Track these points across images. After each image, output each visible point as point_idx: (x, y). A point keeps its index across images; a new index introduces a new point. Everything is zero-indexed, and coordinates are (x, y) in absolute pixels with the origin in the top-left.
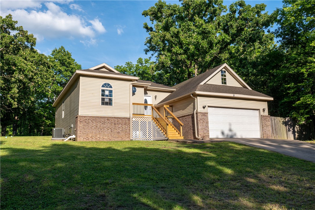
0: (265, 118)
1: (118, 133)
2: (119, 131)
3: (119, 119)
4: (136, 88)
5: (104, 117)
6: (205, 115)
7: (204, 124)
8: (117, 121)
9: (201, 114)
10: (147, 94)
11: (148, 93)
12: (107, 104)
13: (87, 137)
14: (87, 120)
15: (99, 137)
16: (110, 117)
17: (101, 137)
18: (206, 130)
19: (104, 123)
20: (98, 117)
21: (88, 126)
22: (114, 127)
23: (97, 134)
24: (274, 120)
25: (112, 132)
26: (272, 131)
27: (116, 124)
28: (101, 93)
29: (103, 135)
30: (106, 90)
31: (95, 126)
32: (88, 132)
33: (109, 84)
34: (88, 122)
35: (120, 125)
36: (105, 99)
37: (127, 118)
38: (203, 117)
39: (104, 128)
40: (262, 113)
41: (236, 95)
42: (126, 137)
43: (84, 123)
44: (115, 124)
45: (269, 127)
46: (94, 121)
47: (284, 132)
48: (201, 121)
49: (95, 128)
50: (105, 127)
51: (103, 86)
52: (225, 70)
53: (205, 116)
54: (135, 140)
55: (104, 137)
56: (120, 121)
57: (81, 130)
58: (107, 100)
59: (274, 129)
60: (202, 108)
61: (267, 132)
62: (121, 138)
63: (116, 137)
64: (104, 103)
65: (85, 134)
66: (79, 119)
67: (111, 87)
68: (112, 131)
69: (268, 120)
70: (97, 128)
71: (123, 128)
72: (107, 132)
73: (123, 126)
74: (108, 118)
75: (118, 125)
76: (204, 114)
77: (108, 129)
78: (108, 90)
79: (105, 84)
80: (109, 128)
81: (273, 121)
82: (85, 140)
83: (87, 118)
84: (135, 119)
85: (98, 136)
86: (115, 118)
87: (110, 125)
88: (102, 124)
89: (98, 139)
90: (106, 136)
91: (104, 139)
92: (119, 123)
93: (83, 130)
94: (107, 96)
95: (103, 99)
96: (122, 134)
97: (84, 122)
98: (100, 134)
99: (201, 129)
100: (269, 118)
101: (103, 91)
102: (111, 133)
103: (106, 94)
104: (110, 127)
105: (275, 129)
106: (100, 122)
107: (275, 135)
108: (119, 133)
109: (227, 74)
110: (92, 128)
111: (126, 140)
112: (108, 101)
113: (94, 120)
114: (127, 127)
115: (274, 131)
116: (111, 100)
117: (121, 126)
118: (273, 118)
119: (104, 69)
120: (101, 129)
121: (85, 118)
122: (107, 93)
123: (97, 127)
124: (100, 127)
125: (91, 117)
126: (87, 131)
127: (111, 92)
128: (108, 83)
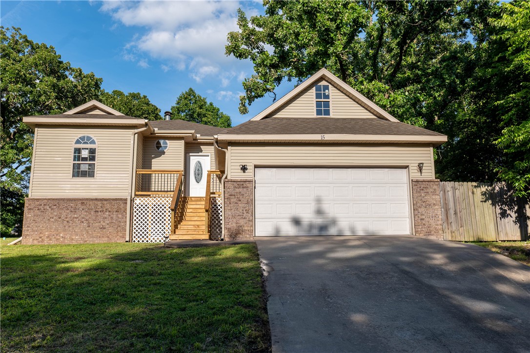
0: (422, 186)
1: (101, 228)
2: (104, 224)
3: (105, 203)
4: (167, 141)
5: (75, 200)
6: (245, 185)
7: (240, 205)
8: (100, 205)
9: (235, 183)
10: (201, 151)
11: (203, 149)
12: (84, 174)
13: (41, 238)
14: (43, 205)
15: (62, 237)
16: (87, 199)
17: (68, 236)
18: (245, 218)
19: (75, 210)
20: (63, 200)
21: (42, 216)
22: (94, 218)
23: (59, 231)
24: (454, 189)
25: (89, 226)
26: (444, 217)
27: (98, 211)
28: (72, 155)
29: (72, 232)
30: (83, 149)
31: (56, 216)
32: (43, 227)
33: (89, 138)
34: (44, 209)
35: (107, 213)
36: (82, 165)
37: (121, 199)
38: (237, 190)
39: (75, 220)
40: (415, 175)
41: (329, 137)
42: (118, 237)
43: (36, 211)
44: (96, 211)
45: (437, 207)
46: (55, 207)
47: (487, 218)
48: (232, 200)
49: (56, 220)
50: (76, 218)
51: (78, 142)
52: (327, 84)
53: (243, 187)
54: (139, 241)
55: (73, 237)
56: (108, 206)
57: (30, 224)
58: (84, 167)
59: (452, 212)
60: (240, 171)
61: (427, 219)
62: (108, 237)
63: (97, 237)
64: (78, 173)
65: (36, 231)
66: (27, 205)
67: (93, 142)
68: (91, 224)
69: (431, 190)
70: (60, 220)
71: (112, 218)
72: (80, 228)
73: (112, 216)
74: (83, 201)
75: (102, 213)
76: (242, 183)
77: (83, 222)
78: (87, 149)
79: (83, 138)
80: (83, 219)
81: (450, 194)
82: (36, 242)
83: (42, 203)
84: (140, 201)
85: (61, 235)
86: (96, 199)
87: (85, 213)
88: (71, 212)
89: (62, 239)
90: (77, 235)
91: (73, 239)
92: (104, 209)
93: (32, 224)
94: (85, 159)
95: (76, 167)
96: (110, 231)
97: (37, 209)
98: (65, 230)
99: (230, 217)
100: (435, 187)
101: (78, 151)
102: (88, 228)
103: (83, 156)
104: (87, 218)
105: (456, 213)
106: (68, 209)
107: (454, 228)
108: (105, 228)
109: (332, 91)
110: (51, 220)
111: (118, 241)
112: (87, 170)
113: (55, 205)
114: (120, 216)
115: (453, 216)
116: (92, 166)
117: (110, 215)
118: (449, 185)
119: (97, 110)
120: (68, 222)
121: (39, 203)
122: (85, 154)
123: (60, 218)
124: (66, 218)
125: (49, 199)
126: (41, 226)
127: (92, 151)
128: (87, 137)
